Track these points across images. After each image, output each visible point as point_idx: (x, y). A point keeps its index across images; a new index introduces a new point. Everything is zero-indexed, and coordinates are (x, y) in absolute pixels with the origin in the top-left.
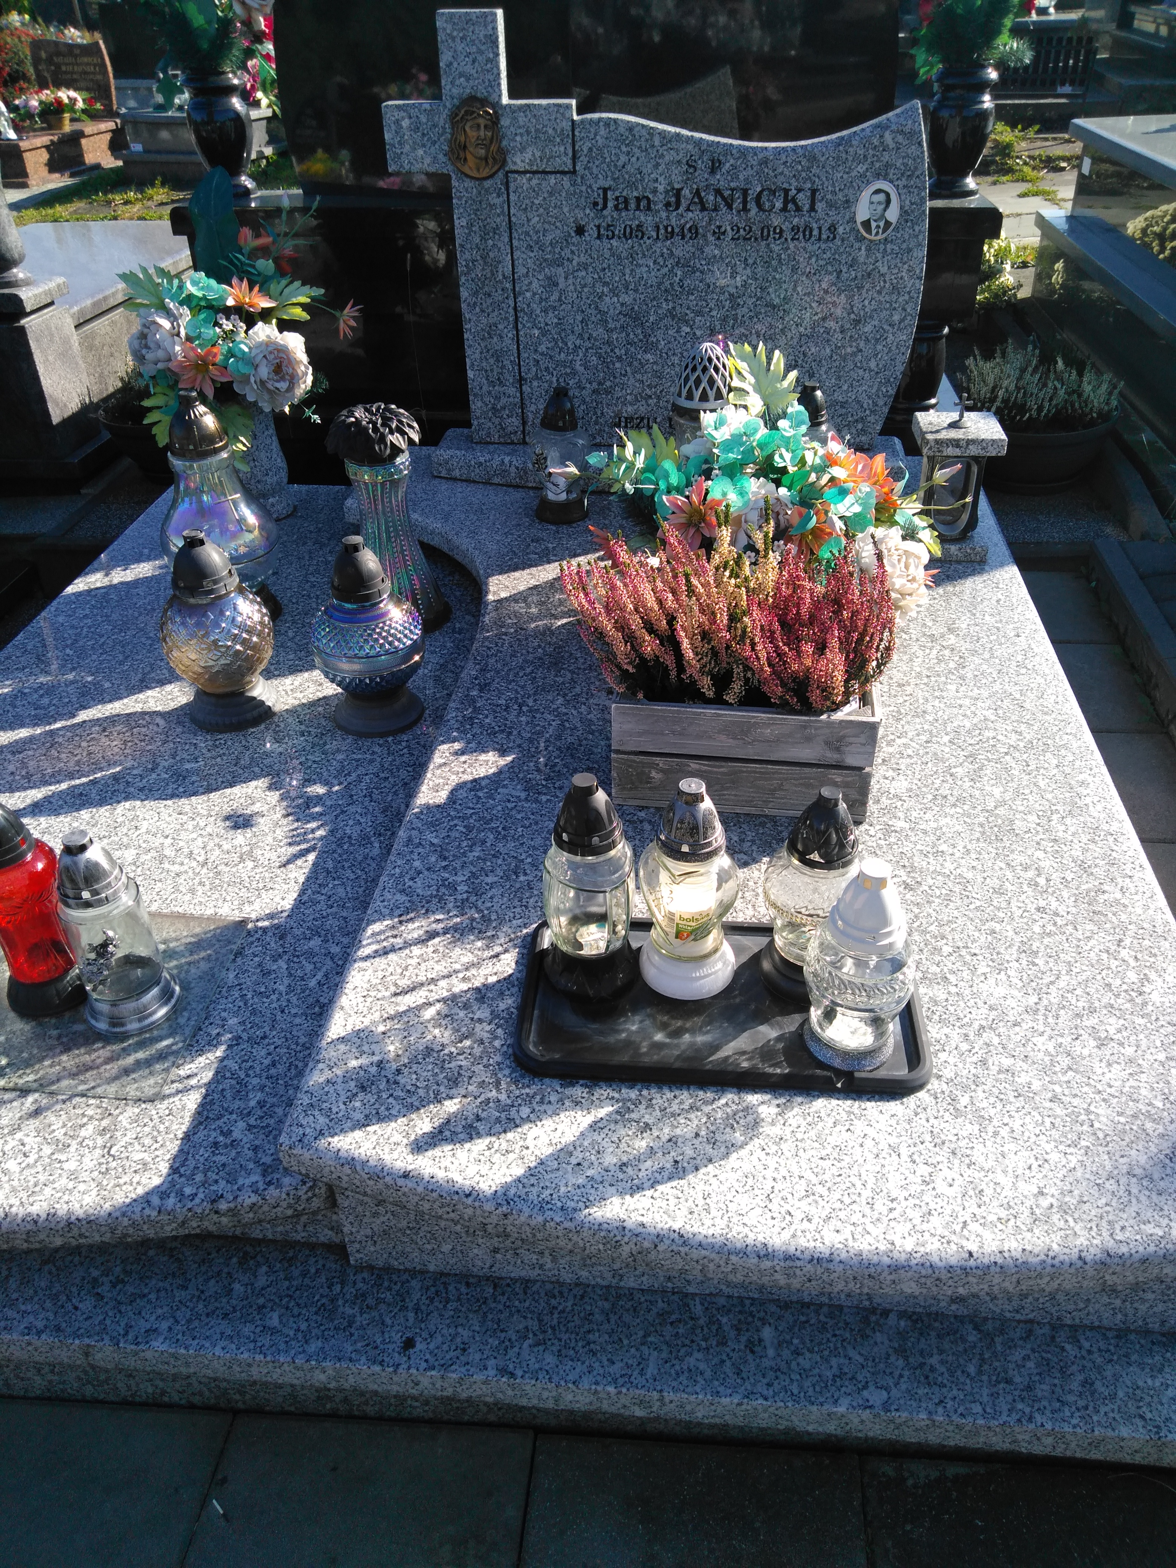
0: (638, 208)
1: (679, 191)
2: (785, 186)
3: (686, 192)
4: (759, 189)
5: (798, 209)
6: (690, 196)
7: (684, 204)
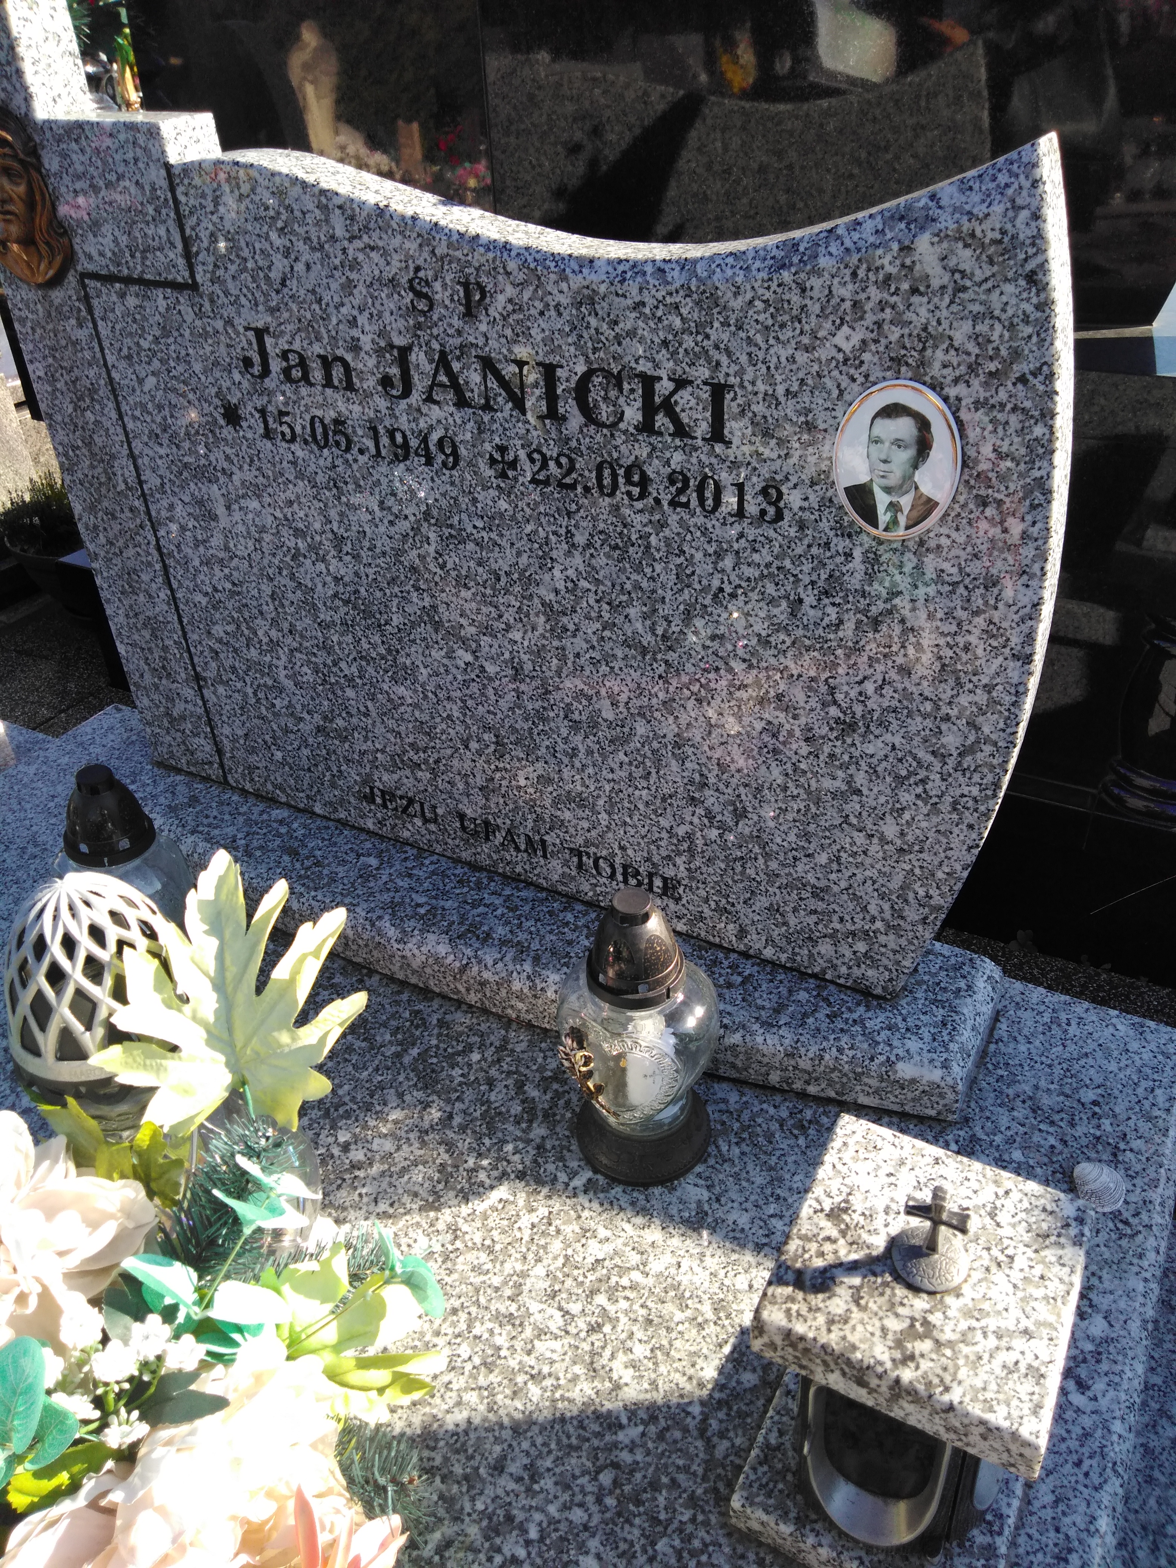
0: (328, 383)
1: (404, 352)
2: (644, 367)
3: (418, 357)
4: (581, 368)
5: (681, 431)
6: (429, 368)
7: (420, 384)
